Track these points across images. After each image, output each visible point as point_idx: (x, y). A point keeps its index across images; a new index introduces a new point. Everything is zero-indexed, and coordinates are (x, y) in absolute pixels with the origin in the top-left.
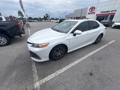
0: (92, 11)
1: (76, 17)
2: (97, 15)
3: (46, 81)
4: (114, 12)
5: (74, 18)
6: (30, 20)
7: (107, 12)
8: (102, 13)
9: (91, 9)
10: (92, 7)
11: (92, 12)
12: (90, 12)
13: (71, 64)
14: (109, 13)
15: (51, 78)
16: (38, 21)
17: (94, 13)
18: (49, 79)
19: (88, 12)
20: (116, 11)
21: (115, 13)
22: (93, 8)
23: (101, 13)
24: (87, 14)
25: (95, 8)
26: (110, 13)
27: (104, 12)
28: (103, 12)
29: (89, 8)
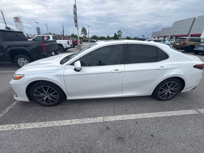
1: (175, 36)
5: (170, 37)
6: (92, 40)
13: (53, 122)
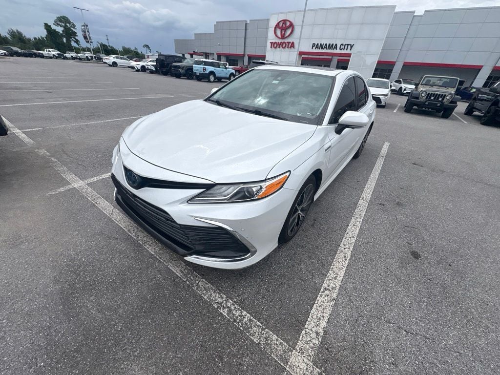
0: (283, 37)
2: (301, 53)
3: (317, 333)
4: (348, 52)
5: (216, 57)
7: (331, 47)
8: (317, 51)
9: (282, 29)
10: (285, 21)
11: (286, 41)
12: (280, 41)
14: (335, 51)
15: (327, 315)
16: (12, 54)
17: (292, 45)
18: (323, 323)
19: (271, 37)
20: (351, 47)
21: (349, 55)
22: (288, 24)
23: (315, 50)
24: (269, 45)
25: (291, 25)
26: (338, 51)
27: (321, 47)
28: (317, 47)
29: (273, 23)
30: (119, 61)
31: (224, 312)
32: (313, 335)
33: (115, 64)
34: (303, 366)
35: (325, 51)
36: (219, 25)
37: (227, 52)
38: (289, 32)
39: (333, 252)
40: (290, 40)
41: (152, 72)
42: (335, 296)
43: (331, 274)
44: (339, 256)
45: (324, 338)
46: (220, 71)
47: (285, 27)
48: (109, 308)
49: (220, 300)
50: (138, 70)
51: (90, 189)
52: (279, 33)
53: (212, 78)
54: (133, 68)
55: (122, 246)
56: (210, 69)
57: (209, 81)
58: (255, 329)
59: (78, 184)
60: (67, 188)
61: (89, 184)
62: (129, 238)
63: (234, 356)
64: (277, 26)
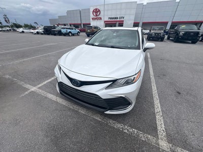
0: (96, 16)
2: (105, 22)
3: (163, 131)
5: (69, 25)
7: (116, 18)
9: (95, 12)
10: (96, 9)
12: (95, 17)
13: (154, 93)
14: (117, 20)
15: (163, 123)
17: (101, 19)
18: (163, 126)
19: (92, 16)
20: (123, 18)
21: (123, 21)
23: (110, 20)
24: (91, 19)
25: (99, 11)
26: (119, 20)
27: (112, 18)
29: (92, 10)
30: (24, 30)
31: (126, 131)
32: (162, 132)
33: (23, 32)
34: (165, 145)
35: (114, 20)
36: (68, 12)
37: (73, 23)
38: (98, 13)
39: (152, 98)
40: (99, 16)
41: (42, 34)
42: (161, 114)
43: (156, 107)
44: (155, 99)
45: (166, 131)
46: (73, 31)
47: (97, 11)
48: (78, 142)
49: (121, 127)
50: (35, 34)
51: (40, 90)
52: (94, 14)
53: (70, 34)
54: (33, 33)
55: (69, 113)
56: (69, 30)
57: (69, 36)
58: (141, 135)
59: (33, 89)
60: (29, 91)
61: (39, 88)
62: (70, 109)
63: (139, 148)
64: (93, 11)
